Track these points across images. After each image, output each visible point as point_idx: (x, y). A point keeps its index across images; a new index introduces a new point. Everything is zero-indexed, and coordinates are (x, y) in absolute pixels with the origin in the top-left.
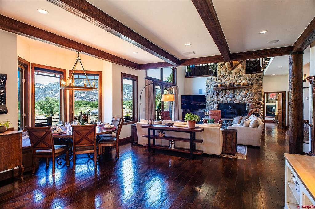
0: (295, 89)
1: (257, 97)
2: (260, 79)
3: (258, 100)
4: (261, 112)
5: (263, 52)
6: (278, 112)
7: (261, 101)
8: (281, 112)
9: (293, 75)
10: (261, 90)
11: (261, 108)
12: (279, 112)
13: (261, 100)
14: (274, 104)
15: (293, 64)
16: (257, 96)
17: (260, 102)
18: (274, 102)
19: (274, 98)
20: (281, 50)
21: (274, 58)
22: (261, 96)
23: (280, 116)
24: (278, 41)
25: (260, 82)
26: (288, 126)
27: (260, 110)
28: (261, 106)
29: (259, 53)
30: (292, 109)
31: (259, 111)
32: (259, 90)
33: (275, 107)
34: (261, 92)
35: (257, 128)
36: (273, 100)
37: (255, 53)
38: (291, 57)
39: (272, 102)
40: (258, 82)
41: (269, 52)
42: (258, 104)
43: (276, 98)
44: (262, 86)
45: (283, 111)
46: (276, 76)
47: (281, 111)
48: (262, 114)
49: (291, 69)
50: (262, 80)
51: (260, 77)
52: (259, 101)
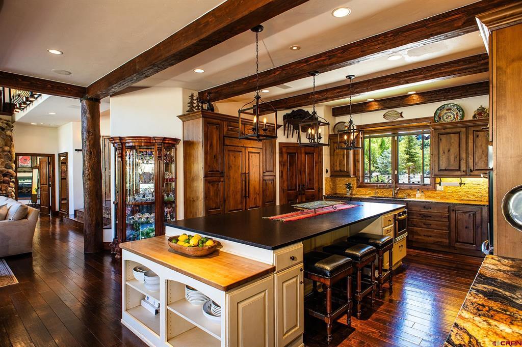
0: (91, 153)
1: (3, 162)
2: (8, 128)
3: (5, 167)
4: (11, 191)
5: (38, 83)
6: (40, 188)
7: (10, 170)
8: (47, 188)
9: (88, 132)
10: (10, 148)
11: (11, 183)
12: (42, 189)
13: (11, 168)
14: (30, 175)
15: (88, 115)
16: (2, 160)
17: (8, 172)
18: (29, 172)
19: (29, 164)
20: (69, 89)
21: (49, 97)
22: (11, 161)
23: (44, 195)
24: (70, 73)
25: (8, 133)
26: (60, 210)
27: (9, 187)
28: (11, 179)
29: (32, 83)
30: (88, 183)
31: (7, 189)
32: (7, 148)
33: (32, 179)
34: (9, 152)
35: (25, 220)
36: (26, 168)
37: (23, 80)
38: (84, 104)
39: (25, 172)
40: (3, 132)
41: (49, 86)
42: (5, 175)
43: (31, 165)
44: (11, 140)
45: (49, 185)
46: (38, 126)
47: (47, 186)
48: (13, 193)
49: (86, 121)
50: (11, 131)
51: (7, 124)
52: (7, 170)
